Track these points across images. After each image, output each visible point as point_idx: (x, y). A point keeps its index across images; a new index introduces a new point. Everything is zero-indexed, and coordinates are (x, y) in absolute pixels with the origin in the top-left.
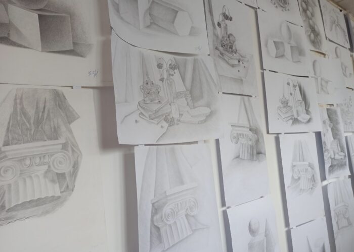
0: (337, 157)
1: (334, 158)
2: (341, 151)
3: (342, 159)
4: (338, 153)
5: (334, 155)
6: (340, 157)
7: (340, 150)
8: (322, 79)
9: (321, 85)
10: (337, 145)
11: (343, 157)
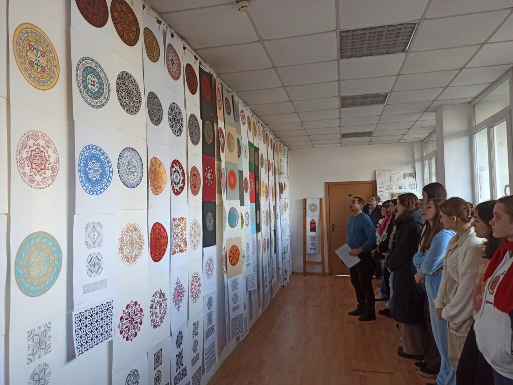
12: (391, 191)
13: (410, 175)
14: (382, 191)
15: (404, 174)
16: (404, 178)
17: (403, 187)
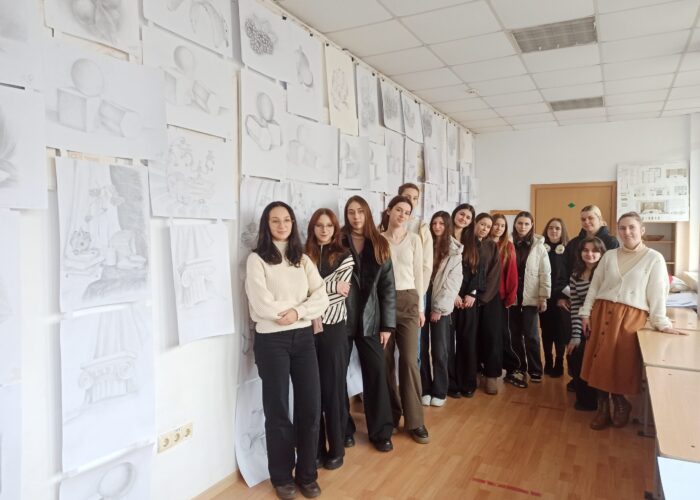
0: (123, 263)
1: (115, 267)
2: (138, 254)
3: (136, 268)
4: (128, 258)
5: (117, 260)
6: (134, 265)
7: (135, 251)
8: (104, 102)
9: (101, 115)
10: (130, 242)
11: (140, 266)
12: (643, 199)
13: (679, 172)
14: (626, 199)
15: (668, 171)
16: (668, 177)
17: (664, 192)
